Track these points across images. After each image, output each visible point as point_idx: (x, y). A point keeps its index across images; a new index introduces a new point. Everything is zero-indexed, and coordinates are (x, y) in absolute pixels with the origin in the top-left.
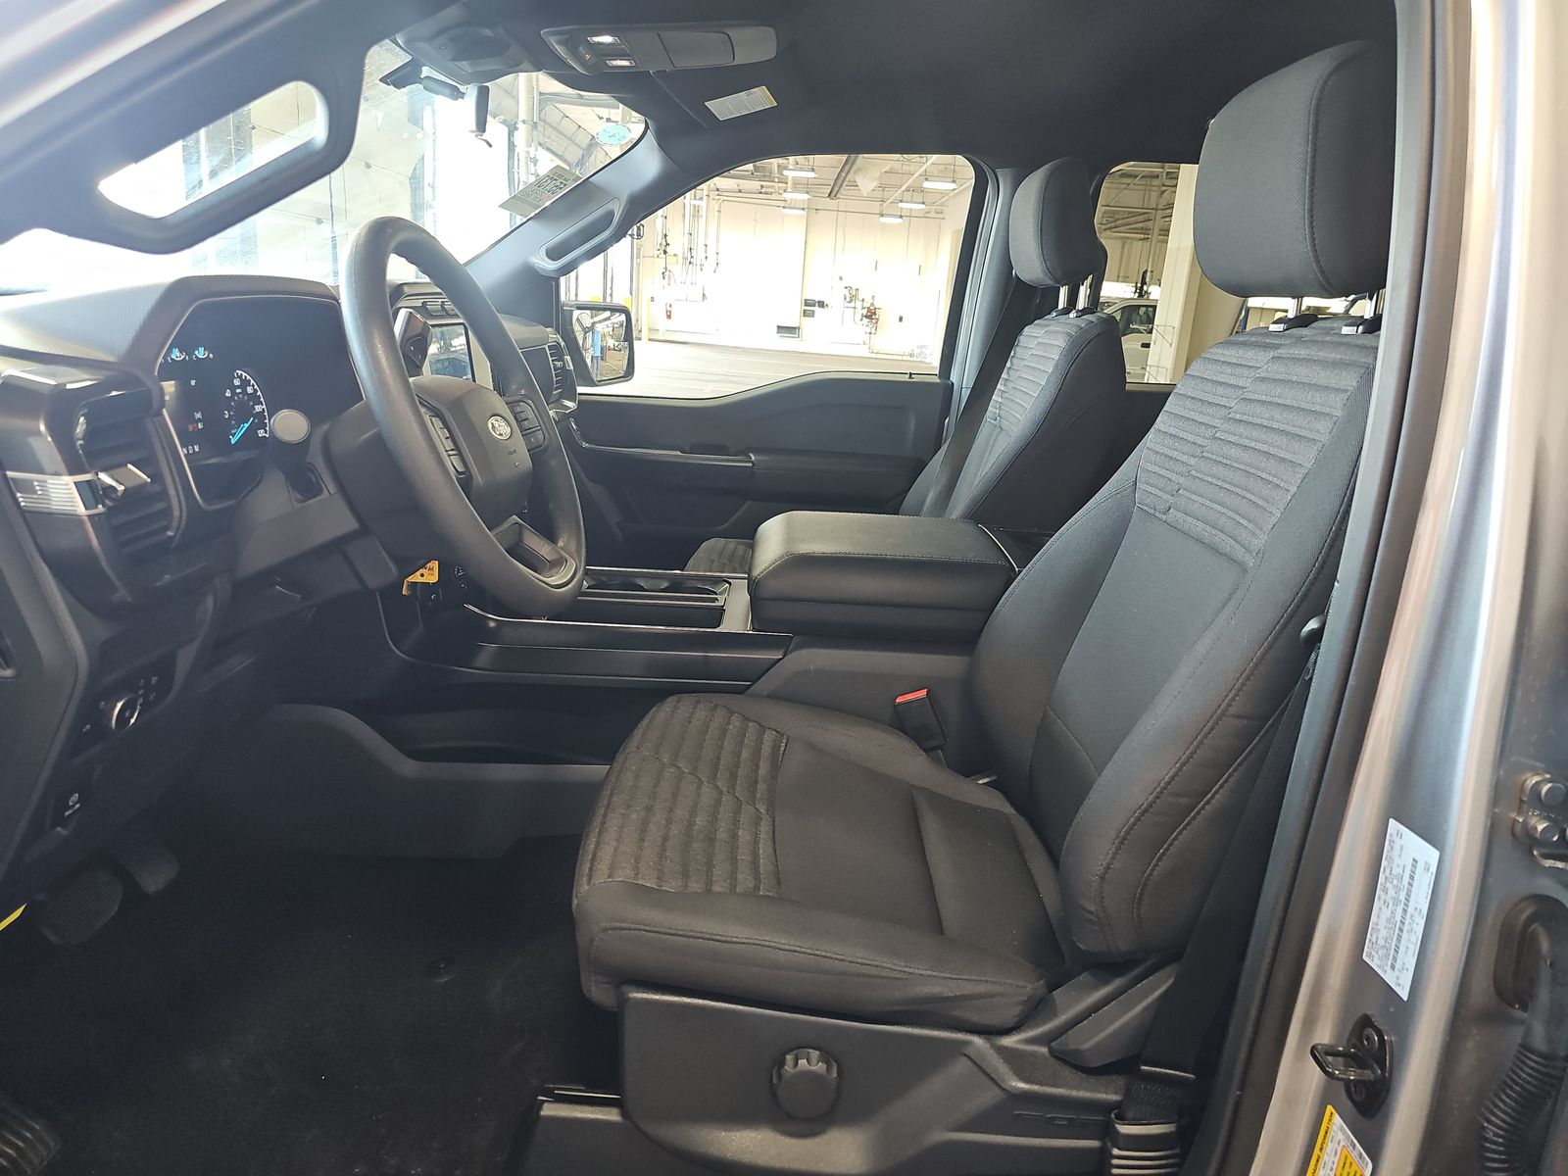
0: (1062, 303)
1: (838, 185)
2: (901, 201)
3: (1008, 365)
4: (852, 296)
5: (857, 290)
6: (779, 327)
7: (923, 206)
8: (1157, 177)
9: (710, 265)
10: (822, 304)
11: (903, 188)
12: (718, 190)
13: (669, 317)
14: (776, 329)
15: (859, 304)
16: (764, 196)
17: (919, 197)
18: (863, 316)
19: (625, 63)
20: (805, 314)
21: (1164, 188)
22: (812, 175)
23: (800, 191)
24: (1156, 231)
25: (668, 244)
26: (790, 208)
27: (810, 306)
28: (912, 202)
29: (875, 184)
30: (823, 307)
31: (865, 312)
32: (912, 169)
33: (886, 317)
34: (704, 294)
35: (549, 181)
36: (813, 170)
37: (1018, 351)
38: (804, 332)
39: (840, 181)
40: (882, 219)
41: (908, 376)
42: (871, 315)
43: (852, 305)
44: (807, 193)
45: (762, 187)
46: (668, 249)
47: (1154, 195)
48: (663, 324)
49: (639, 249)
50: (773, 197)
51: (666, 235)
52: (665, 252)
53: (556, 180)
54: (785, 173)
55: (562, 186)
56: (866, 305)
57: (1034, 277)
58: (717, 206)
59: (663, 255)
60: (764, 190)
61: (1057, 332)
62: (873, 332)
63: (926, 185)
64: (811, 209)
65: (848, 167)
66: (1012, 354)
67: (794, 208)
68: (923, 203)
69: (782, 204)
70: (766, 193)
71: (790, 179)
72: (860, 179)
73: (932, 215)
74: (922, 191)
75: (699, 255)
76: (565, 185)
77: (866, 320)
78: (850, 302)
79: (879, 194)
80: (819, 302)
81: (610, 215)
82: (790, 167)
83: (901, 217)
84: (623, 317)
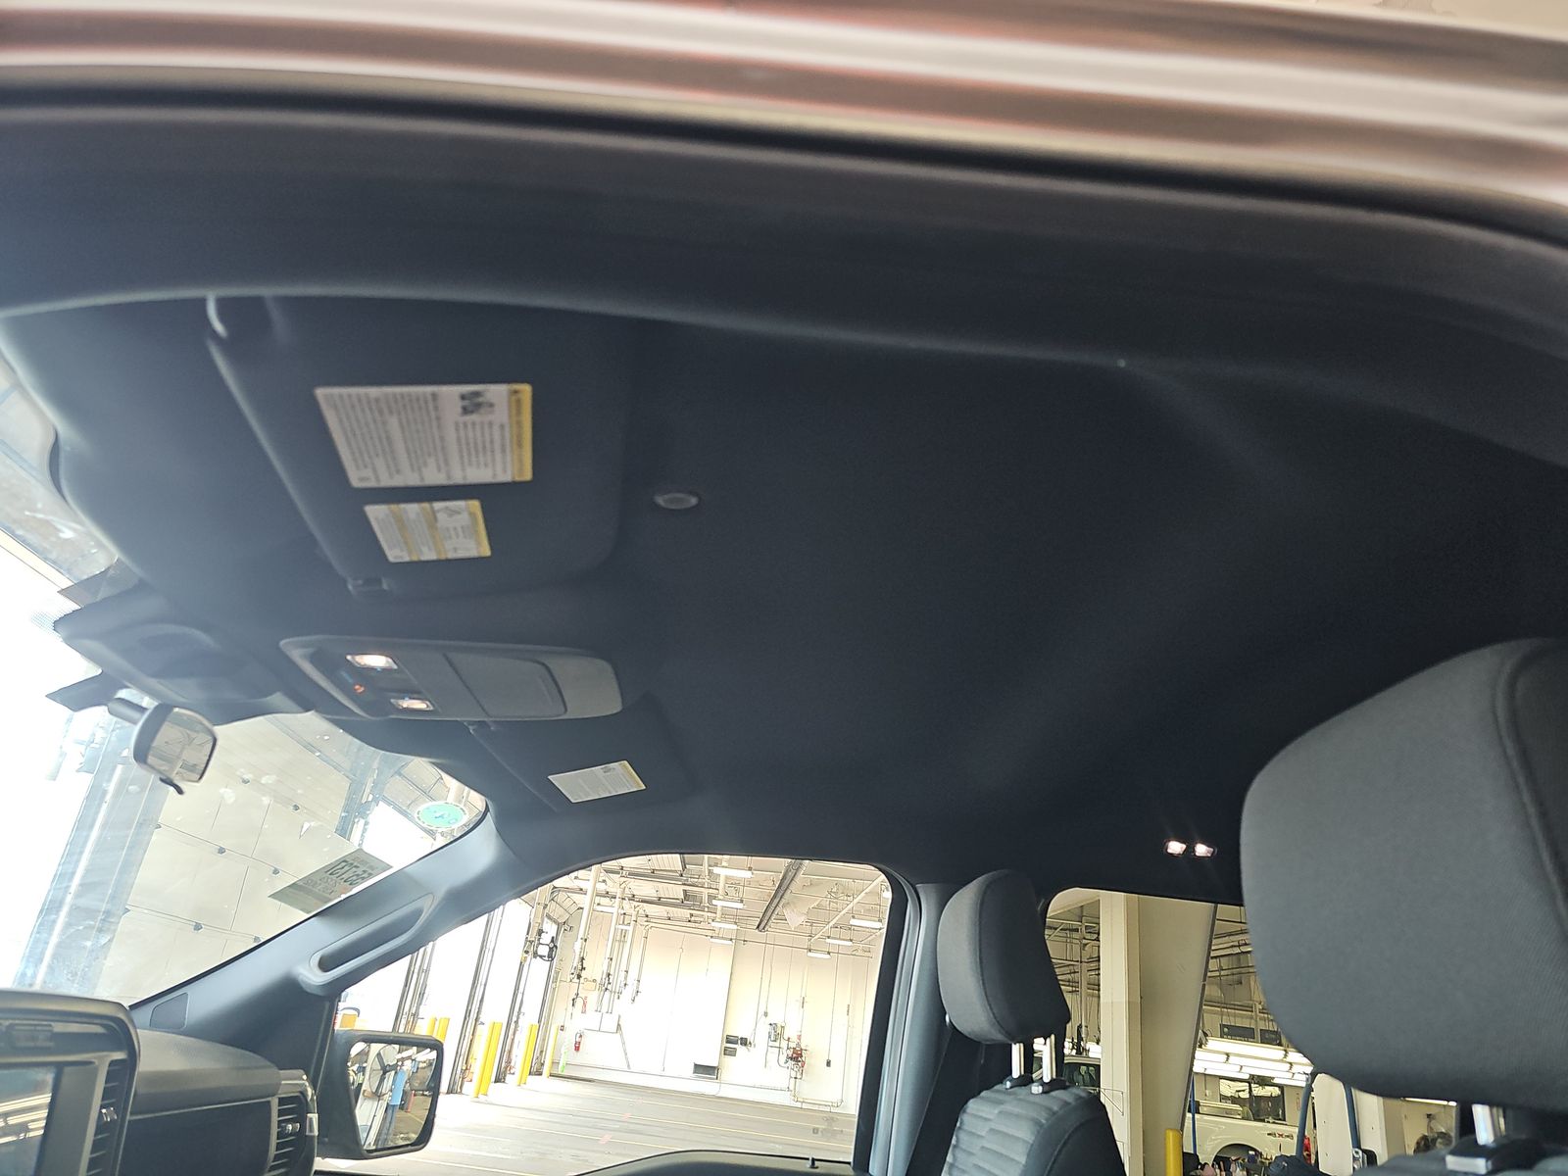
0: (1017, 1069)
1: (767, 918)
2: (829, 937)
3: (949, 1158)
4: (776, 1033)
5: (782, 1027)
6: (696, 1065)
7: (850, 943)
8: (1077, 930)
9: (628, 993)
10: (744, 1042)
11: (831, 924)
12: (647, 916)
13: (577, 1049)
14: (692, 1068)
15: (784, 1044)
16: (693, 925)
17: (847, 934)
18: (788, 1057)
19: (418, 705)
20: (728, 1052)
21: (1085, 941)
22: (740, 906)
23: (730, 923)
24: (1084, 984)
25: (583, 968)
26: (718, 938)
27: (733, 1044)
28: (840, 939)
29: (803, 918)
30: (746, 1044)
31: (790, 1053)
32: (839, 907)
33: (814, 1060)
34: (619, 1025)
35: (346, 868)
36: (742, 901)
37: (962, 1139)
38: (724, 1075)
39: (769, 913)
40: (810, 954)
41: (810, 1162)
42: (797, 1057)
43: (777, 1044)
44: (736, 923)
45: (692, 915)
46: (583, 974)
47: (1077, 948)
48: (567, 1055)
49: (557, 973)
50: (702, 925)
51: (583, 959)
52: (579, 977)
53: (356, 867)
54: (714, 902)
55: (365, 875)
56: (792, 1045)
57: (976, 1028)
58: (644, 931)
59: (576, 980)
60: (693, 919)
61: (1018, 1116)
62: (799, 1077)
63: (853, 922)
64: (739, 940)
65: (776, 901)
66: (953, 1142)
67: (722, 938)
68: (851, 940)
69: (710, 933)
70: (695, 922)
71: (719, 908)
72: (787, 913)
73: (860, 953)
74: (850, 928)
75: (618, 979)
76: (370, 874)
77: (791, 1063)
78: (775, 1041)
79: (808, 929)
80: (742, 1038)
81: (418, 913)
82: (720, 897)
83: (829, 953)
84: (433, 1055)
